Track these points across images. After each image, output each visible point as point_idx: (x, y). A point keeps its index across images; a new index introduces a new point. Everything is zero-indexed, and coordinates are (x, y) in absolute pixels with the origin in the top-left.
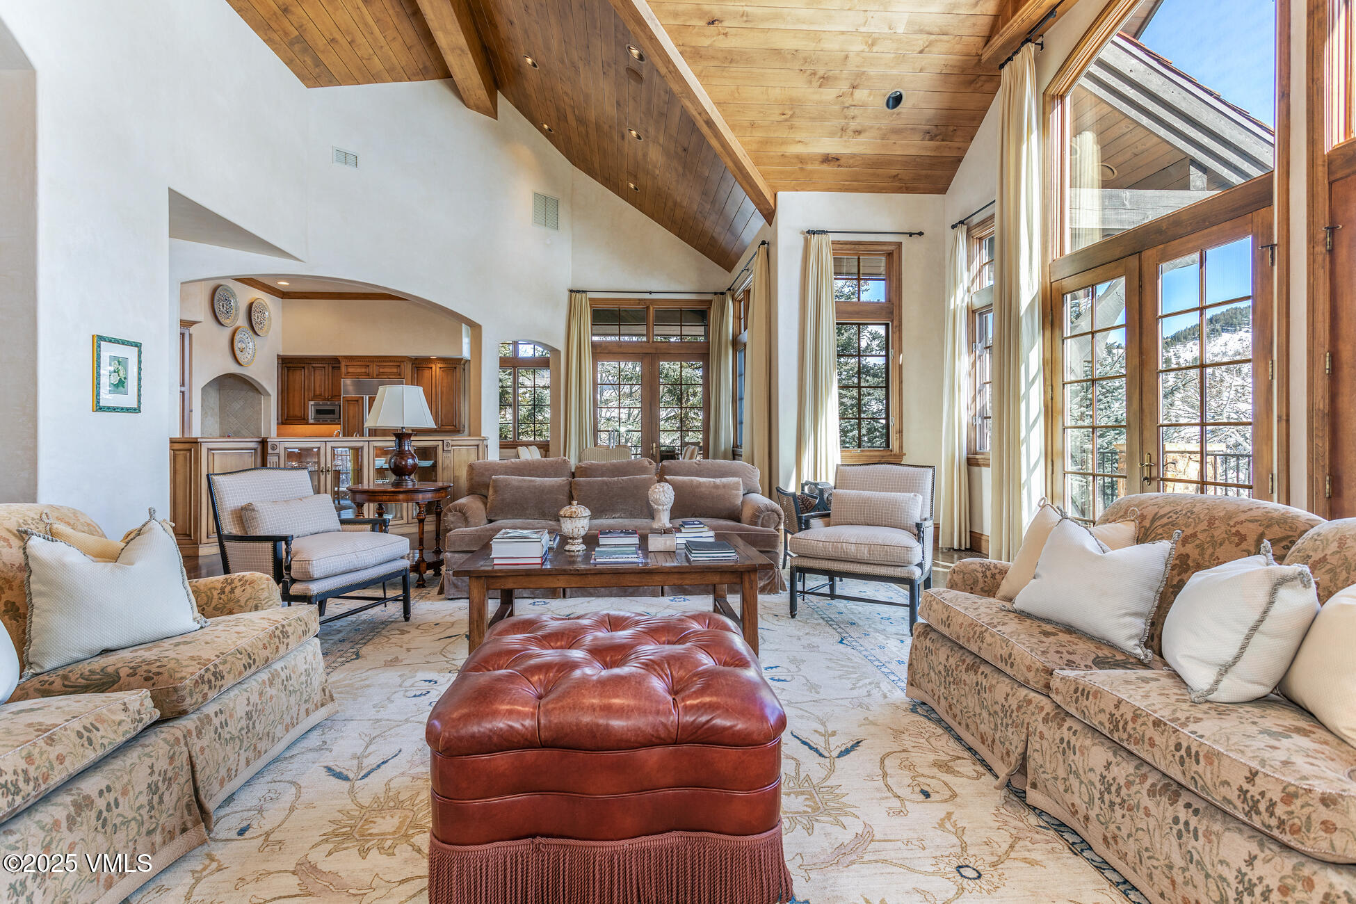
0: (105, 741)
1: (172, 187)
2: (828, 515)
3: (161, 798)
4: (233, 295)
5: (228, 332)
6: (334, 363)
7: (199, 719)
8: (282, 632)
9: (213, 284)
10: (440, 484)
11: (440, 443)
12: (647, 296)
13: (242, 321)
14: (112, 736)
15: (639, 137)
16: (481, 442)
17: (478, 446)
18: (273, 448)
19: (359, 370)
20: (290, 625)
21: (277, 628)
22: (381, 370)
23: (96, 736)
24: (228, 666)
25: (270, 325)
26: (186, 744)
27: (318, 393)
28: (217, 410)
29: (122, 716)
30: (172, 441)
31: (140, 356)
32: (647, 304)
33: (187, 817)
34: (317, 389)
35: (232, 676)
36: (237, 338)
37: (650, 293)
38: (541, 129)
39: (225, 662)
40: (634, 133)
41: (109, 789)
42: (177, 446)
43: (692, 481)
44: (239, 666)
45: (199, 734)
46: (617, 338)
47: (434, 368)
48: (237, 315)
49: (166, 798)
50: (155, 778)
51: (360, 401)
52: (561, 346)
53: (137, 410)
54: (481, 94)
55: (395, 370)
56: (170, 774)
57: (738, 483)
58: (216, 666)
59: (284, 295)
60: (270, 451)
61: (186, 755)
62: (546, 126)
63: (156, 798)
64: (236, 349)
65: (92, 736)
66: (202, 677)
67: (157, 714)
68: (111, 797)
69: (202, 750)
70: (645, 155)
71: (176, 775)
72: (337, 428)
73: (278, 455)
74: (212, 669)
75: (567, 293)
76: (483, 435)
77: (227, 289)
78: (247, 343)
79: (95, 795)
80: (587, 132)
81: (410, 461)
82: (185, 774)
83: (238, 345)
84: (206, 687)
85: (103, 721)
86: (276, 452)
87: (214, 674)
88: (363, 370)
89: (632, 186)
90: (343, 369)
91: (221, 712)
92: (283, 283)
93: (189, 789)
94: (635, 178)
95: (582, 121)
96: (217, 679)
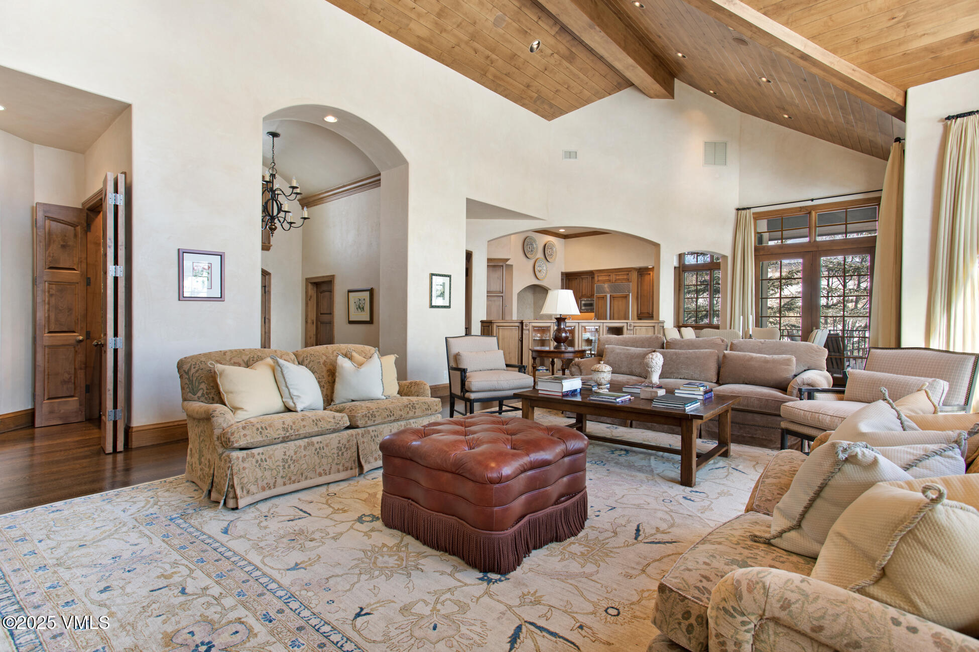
0: (323, 426)
1: (469, 197)
2: (843, 392)
3: (343, 453)
4: (535, 241)
5: (532, 262)
6: (591, 274)
7: (364, 431)
8: (412, 406)
9: (523, 236)
10: (576, 349)
11: (625, 325)
12: (810, 203)
13: (540, 255)
14: (325, 425)
15: (769, 81)
16: (656, 325)
17: (654, 327)
18: (526, 326)
19: (604, 279)
20: (418, 404)
21: (410, 404)
22: (617, 278)
23: (320, 424)
24: (379, 413)
25: (556, 255)
26: (356, 438)
27: (584, 294)
28: (532, 305)
29: (332, 420)
30: (482, 322)
31: (450, 281)
32: (808, 211)
33: (353, 465)
34: (584, 291)
35: (380, 418)
36: (537, 265)
37: (812, 200)
38: (710, 94)
39: (378, 411)
40: (764, 79)
41: (321, 442)
42: (485, 324)
43: (745, 355)
44: (385, 414)
45: (363, 436)
46: (780, 241)
47: (651, 275)
48: (537, 252)
49: (345, 454)
50: (340, 445)
51: (605, 298)
52: (728, 252)
53: (449, 307)
54: (657, 87)
55: (625, 277)
56: (347, 446)
57: (789, 360)
58: (373, 412)
59: (565, 237)
60: (524, 328)
61: (355, 441)
62: (712, 92)
63: (340, 453)
64: (536, 270)
65: (318, 423)
66: (366, 414)
67: (348, 424)
68: (321, 445)
69: (363, 442)
70: (781, 93)
71: (350, 448)
72: (593, 314)
73: (529, 330)
74: (371, 412)
75: (734, 212)
76: (660, 319)
77: (531, 238)
78: (543, 267)
79: (315, 442)
80: (736, 87)
81: (564, 335)
82: (354, 449)
83: (537, 269)
84: (367, 419)
85: (324, 419)
86: (528, 328)
87: (372, 415)
88: (607, 278)
89: (786, 116)
90: (596, 278)
91: (375, 431)
92: (562, 230)
93: (355, 454)
94: (785, 110)
95: (729, 81)
96: (372, 417)
